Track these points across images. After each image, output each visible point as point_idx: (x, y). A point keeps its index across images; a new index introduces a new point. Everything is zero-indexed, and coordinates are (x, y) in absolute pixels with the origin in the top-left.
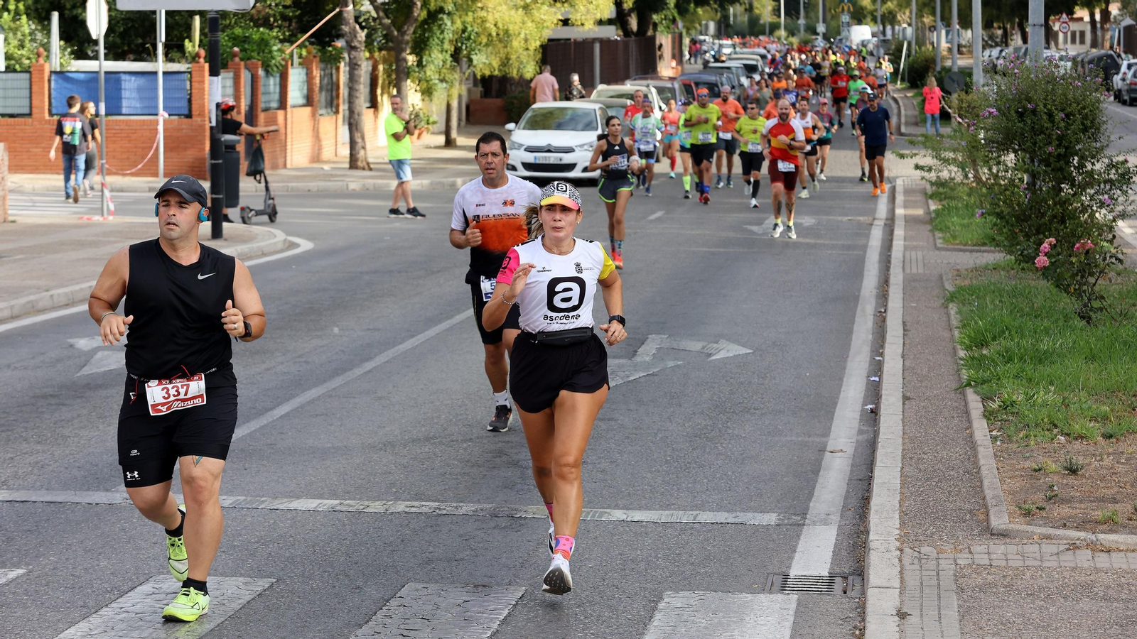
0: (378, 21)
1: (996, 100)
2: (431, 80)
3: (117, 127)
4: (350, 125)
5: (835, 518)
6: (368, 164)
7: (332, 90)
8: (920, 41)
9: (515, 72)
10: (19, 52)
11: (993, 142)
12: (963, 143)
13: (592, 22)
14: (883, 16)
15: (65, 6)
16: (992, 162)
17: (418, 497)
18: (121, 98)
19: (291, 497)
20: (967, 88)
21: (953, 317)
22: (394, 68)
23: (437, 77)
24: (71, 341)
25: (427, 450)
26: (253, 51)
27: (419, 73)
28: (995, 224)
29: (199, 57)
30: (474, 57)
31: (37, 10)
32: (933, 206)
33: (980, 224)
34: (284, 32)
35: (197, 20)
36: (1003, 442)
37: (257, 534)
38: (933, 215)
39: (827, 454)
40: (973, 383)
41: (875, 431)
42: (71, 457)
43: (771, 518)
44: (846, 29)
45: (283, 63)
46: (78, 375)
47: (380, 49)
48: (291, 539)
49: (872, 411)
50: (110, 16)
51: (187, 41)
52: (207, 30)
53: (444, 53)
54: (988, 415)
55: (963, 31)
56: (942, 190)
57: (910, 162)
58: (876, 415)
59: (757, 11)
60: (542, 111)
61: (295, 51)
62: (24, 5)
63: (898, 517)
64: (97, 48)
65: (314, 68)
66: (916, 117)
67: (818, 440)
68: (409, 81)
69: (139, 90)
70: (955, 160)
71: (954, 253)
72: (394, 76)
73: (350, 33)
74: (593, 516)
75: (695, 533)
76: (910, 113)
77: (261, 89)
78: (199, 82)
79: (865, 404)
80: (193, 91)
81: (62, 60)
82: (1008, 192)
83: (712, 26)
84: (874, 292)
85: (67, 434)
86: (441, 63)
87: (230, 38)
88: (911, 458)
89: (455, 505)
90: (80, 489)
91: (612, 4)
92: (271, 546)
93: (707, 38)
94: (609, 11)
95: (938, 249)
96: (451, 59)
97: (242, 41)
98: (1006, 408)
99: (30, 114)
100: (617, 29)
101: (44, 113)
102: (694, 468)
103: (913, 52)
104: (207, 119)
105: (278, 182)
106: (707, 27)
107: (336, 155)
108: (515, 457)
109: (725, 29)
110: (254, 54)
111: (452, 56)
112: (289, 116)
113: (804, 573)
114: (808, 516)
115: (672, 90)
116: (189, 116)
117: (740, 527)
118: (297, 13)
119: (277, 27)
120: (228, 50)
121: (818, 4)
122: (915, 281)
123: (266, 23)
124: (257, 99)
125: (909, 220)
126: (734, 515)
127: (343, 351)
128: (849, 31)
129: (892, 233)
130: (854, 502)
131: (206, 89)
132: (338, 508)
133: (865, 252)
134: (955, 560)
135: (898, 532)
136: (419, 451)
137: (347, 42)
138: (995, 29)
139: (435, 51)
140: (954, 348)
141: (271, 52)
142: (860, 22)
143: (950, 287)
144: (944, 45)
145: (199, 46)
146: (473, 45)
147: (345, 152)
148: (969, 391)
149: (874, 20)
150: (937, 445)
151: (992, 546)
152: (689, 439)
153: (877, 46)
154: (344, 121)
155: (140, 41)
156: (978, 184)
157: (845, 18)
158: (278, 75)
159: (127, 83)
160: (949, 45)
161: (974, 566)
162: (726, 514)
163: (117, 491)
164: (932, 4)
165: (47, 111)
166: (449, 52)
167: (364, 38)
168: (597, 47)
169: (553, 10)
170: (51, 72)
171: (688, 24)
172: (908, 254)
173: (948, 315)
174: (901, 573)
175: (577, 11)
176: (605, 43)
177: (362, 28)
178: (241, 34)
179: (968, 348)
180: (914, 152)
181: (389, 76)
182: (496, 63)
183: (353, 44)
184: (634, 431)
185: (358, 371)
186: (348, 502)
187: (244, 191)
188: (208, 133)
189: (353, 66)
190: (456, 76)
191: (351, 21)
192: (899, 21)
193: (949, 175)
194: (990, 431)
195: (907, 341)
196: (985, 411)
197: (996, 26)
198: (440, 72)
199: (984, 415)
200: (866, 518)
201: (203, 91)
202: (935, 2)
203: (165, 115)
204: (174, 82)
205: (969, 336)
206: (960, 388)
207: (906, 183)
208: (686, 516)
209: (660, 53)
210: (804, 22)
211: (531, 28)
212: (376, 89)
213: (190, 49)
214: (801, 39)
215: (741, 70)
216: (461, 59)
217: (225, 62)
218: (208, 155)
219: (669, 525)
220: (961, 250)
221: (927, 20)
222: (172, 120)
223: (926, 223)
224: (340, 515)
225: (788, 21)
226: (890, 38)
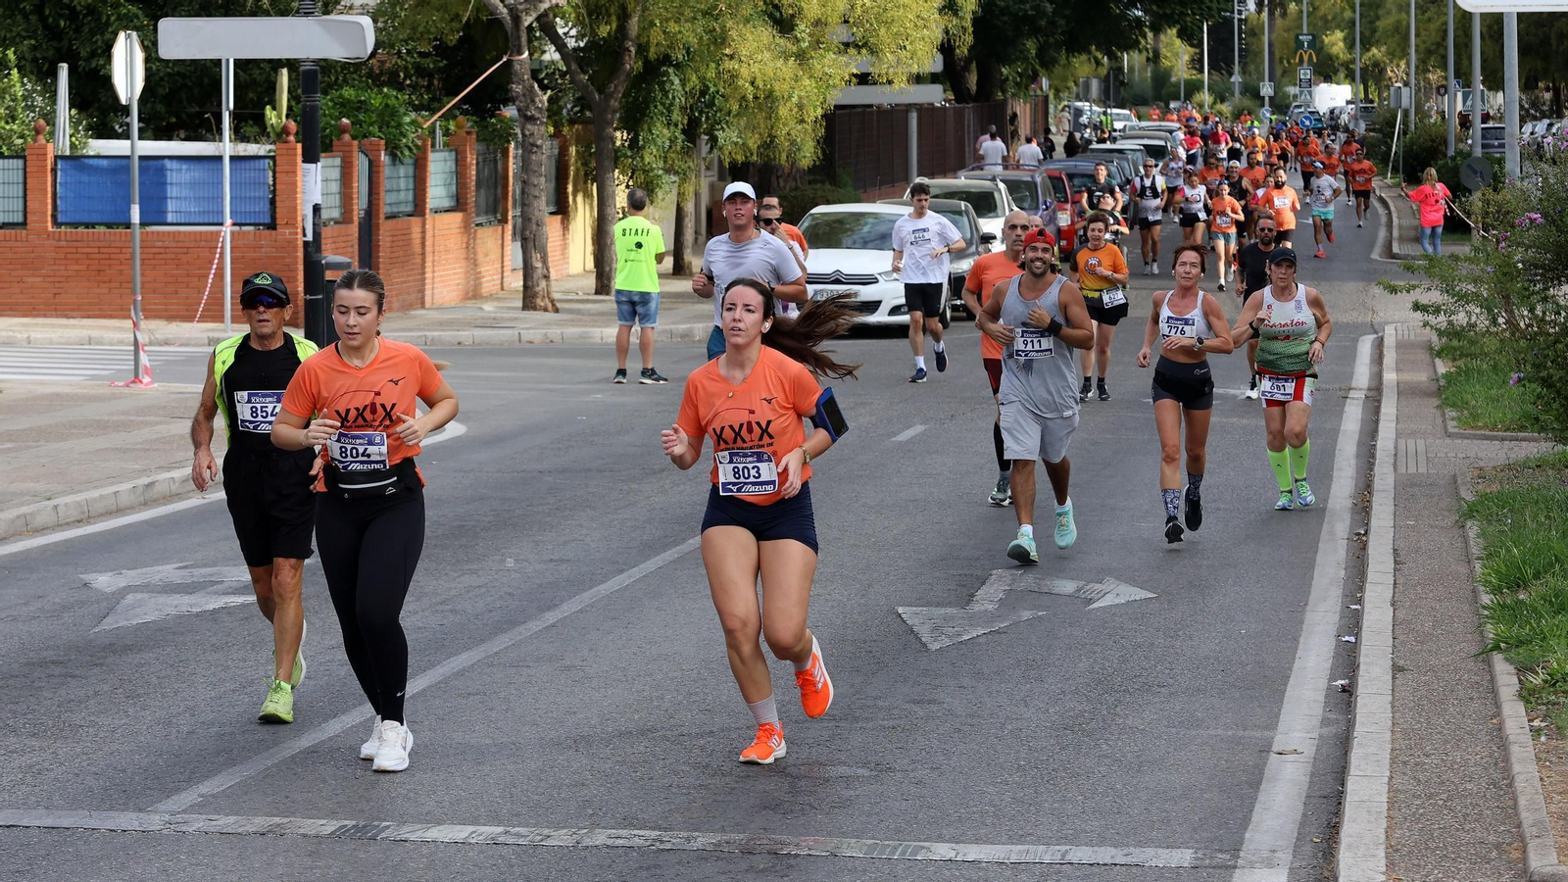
0: (567, 77)
1: (1541, 200)
2: (652, 169)
3: (160, 244)
4: (524, 241)
5: (1285, 857)
6: (552, 301)
7: (496, 188)
8: (1423, 110)
9: (784, 156)
10: (8, 127)
11: (1536, 267)
12: (1489, 269)
13: (905, 79)
14: (1364, 70)
15: (79, 53)
16: (1534, 298)
17: (628, 822)
18: (166, 198)
19: (428, 822)
20: (1496, 182)
21: (1472, 543)
22: (593, 150)
23: (661, 164)
24: (86, 577)
25: (642, 749)
26: (371, 124)
28: (1539, 396)
29: (288, 134)
30: (720, 134)
31: (35, 60)
32: (1442, 367)
33: (1514, 393)
34: (421, 95)
35: (284, 75)
36: (1549, 737)
38: (1442, 382)
39: (1273, 757)
40: (1502, 645)
41: (1349, 721)
42: (85, 758)
43: (1183, 857)
44: (1306, 90)
45: (419, 143)
46: (97, 630)
47: (572, 122)
49: (1344, 689)
50: (147, 69)
51: (268, 107)
52: (299, 91)
53: (672, 128)
54: (1527, 695)
55: (1491, 93)
56: (1456, 343)
57: (1407, 299)
58: (1351, 695)
59: (1165, 63)
60: (826, 218)
61: (438, 123)
62: (15, 53)
63: (1383, 854)
64: (128, 120)
65: (468, 152)
66: (1411, 230)
67: (1258, 734)
68: (617, 171)
69: (193, 185)
70: (1477, 295)
71: (1474, 441)
72: (593, 164)
73: (524, 95)
74: (904, 853)
75: (1064, 881)
76: (1406, 222)
77: (385, 184)
78: (288, 172)
79: (1332, 678)
80: (278, 187)
81: (73, 139)
82: (1560, 346)
83: (1095, 85)
84: (1349, 503)
85: (78, 722)
86: (668, 143)
87: (336, 104)
88: (1405, 763)
89: (685, 834)
90: (98, 808)
91: (935, 50)
93: (1088, 104)
94: (934, 63)
95: (1450, 435)
96: (683, 137)
97: (354, 108)
98: (1555, 684)
99: (24, 224)
100: (945, 91)
101: (46, 222)
102: (1062, 779)
103: (1412, 126)
104: (300, 231)
105: (411, 330)
106: (1087, 86)
107: (502, 289)
109: (1117, 91)
110: (375, 129)
111: (684, 131)
112: (428, 226)
114: (1242, 854)
115: (1031, 186)
116: (272, 226)
117: (1134, 870)
118: (441, 65)
119: (409, 86)
120: (333, 122)
121: (1262, 52)
122: (1416, 485)
123: (393, 80)
124: (378, 199)
125: (1405, 391)
126: (1125, 852)
127: (510, 594)
128: (1310, 93)
129: (1377, 411)
130: (1315, 831)
131: (299, 184)
132: (501, 839)
133: (1336, 441)
135: (1384, 877)
137: (519, 110)
138: (1541, 91)
139: (658, 125)
140: (1474, 591)
141: (399, 125)
142: (1328, 79)
143: (1468, 496)
145: (287, 116)
146: (718, 115)
147: (517, 282)
148: (1498, 660)
149: (1350, 77)
150: (1446, 742)
152: (1054, 733)
153: (1355, 118)
154: (514, 234)
155: (193, 108)
156: (1513, 334)
157: (1305, 73)
158: (411, 161)
159: (174, 174)
162: (1113, 851)
163: (156, 811)
164: (1441, 51)
165: (49, 218)
166: (680, 126)
167: (546, 104)
168: (914, 117)
169: (844, 59)
170: (56, 157)
171: (1057, 83)
172: (1402, 443)
173: (1465, 539)
175: (881, 61)
176: (926, 111)
177: (544, 88)
178: (353, 98)
179: (1496, 590)
180: (1412, 283)
181: (585, 164)
182: (753, 143)
183: (529, 114)
184: (969, 720)
185: (534, 626)
186: (517, 829)
188: (300, 254)
189: (528, 147)
190: (691, 164)
191: (526, 77)
192: (1390, 79)
193: (1467, 319)
194: (1530, 721)
195: (1401, 581)
196: (1521, 689)
197: (1541, 85)
198: (666, 157)
199: (1520, 695)
200: (1333, 857)
201: (293, 186)
202: (1446, 48)
203: (234, 224)
204: (248, 171)
205: (1497, 572)
206: (1482, 653)
207: (1400, 332)
208: (1050, 853)
209: (1013, 128)
210: (1240, 80)
211: (808, 88)
212: (567, 183)
213: (274, 120)
214: (1234, 107)
215: (1139, 154)
216: (699, 137)
217: (328, 142)
218: (301, 288)
219: (1022, 867)
220: (1487, 438)
221: (1433, 77)
222: (244, 232)
223: (1428, 395)
224: (505, 851)
225: (1215, 78)
226: (1376, 105)
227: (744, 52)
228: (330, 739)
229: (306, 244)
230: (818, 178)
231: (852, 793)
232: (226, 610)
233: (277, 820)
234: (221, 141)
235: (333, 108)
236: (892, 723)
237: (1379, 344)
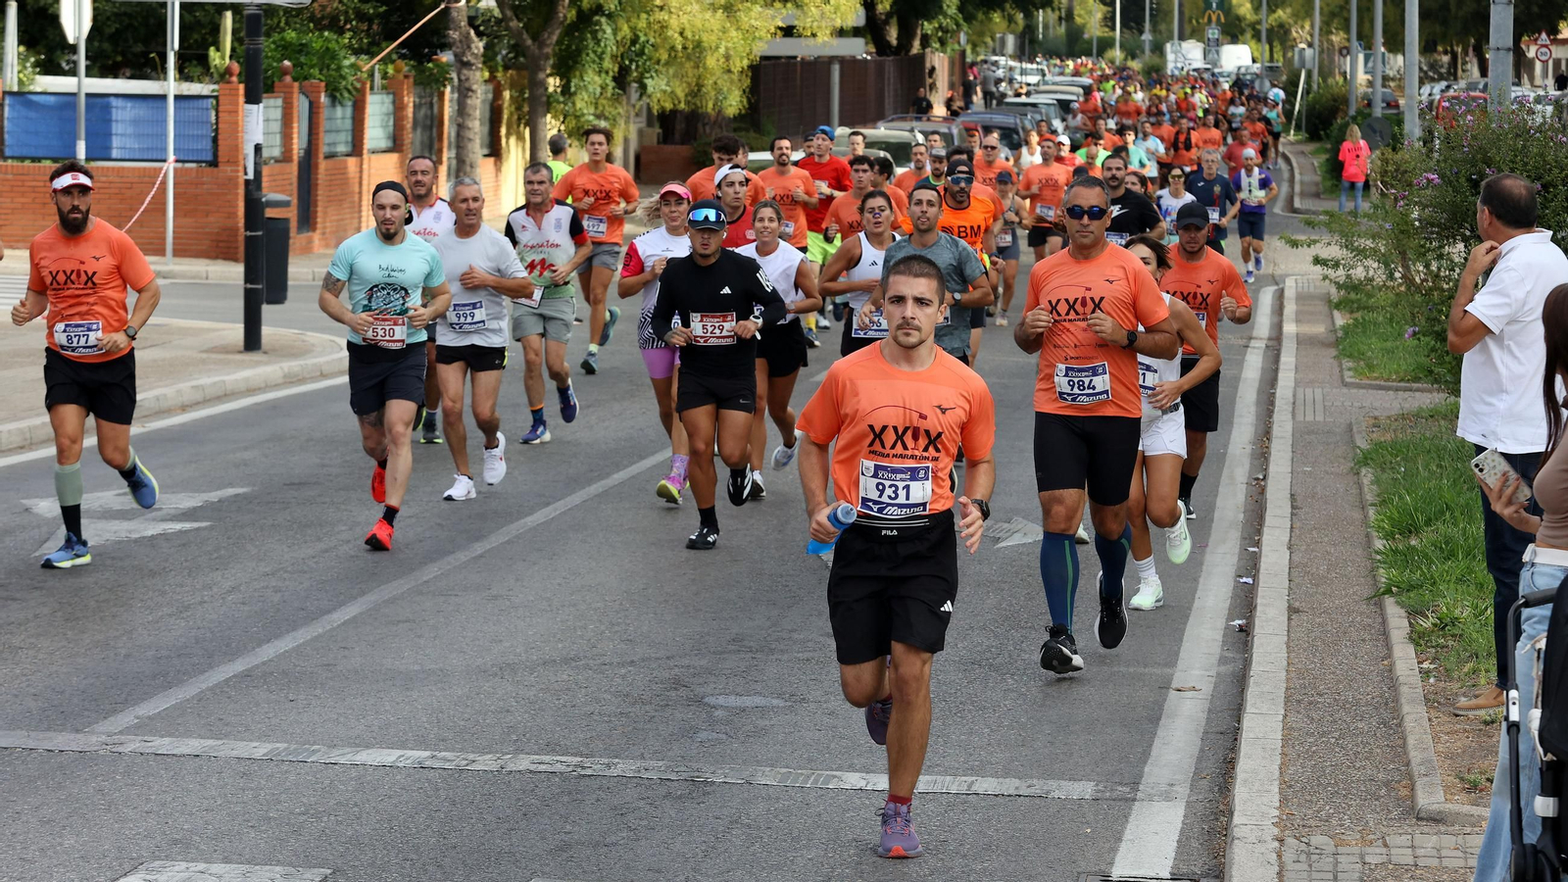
0: (503, 24)
1: (1438, 161)
2: (583, 115)
3: (104, 179)
5: (1183, 790)
7: (431, 128)
8: (1325, 72)
9: (710, 105)
11: (1432, 226)
12: (1387, 226)
13: (828, 32)
14: (1270, 31)
16: (1430, 255)
17: (551, 748)
18: (111, 135)
19: (358, 745)
20: (1395, 142)
21: (1366, 489)
22: (526, 95)
23: (592, 110)
24: (26, 502)
25: (565, 677)
26: (312, 67)
27: (566, 104)
28: (1433, 350)
29: (231, 75)
30: (649, 82)
32: (1340, 320)
33: (1410, 348)
34: (361, 39)
35: (228, 18)
36: (1438, 679)
37: (305, 800)
38: (1340, 334)
39: (1173, 694)
40: (1394, 589)
41: (1246, 660)
42: (24, 679)
43: (1084, 789)
44: (1213, 49)
45: (358, 85)
46: (37, 554)
47: (506, 68)
48: (356, 809)
49: (1241, 629)
50: (95, 9)
51: (212, 49)
52: (242, 34)
53: (603, 75)
54: (1417, 638)
55: (1391, 56)
56: (1353, 296)
57: (1308, 253)
58: (1248, 635)
59: (1078, 20)
61: (377, 67)
63: (1277, 790)
64: (75, 58)
65: (405, 92)
66: (1317, 184)
68: (549, 116)
69: (135, 122)
70: (1375, 251)
71: (1371, 391)
72: (526, 109)
73: (461, 41)
74: (816, 781)
75: (970, 810)
76: (1307, 178)
77: (324, 125)
78: (230, 112)
79: (1231, 618)
80: (220, 126)
81: (21, 75)
83: (1011, 40)
84: (1249, 448)
85: (17, 644)
86: (599, 90)
87: (278, 47)
88: (1299, 702)
90: (36, 728)
91: (858, 5)
92: (325, 819)
93: (1003, 58)
94: (855, 16)
95: (1346, 385)
96: (613, 84)
97: (295, 51)
98: (1443, 628)
100: (867, 44)
102: (970, 711)
103: (1315, 87)
104: (241, 168)
106: (1003, 42)
108: (699, 690)
109: (1029, 47)
110: (315, 71)
111: (615, 79)
112: (365, 166)
113: (1134, 874)
114: (1141, 787)
117: (1037, 801)
118: (381, 10)
119: (349, 30)
120: (275, 64)
121: (1172, 11)
122: (1310, 432)
123: (334, 24)
124: (318, 139)
125: (1302, 341)
126: (1029, 783)
128: (1218, 52)
129: (1277, 359)
130: (1212, 766)
131: (240, 123)
132: (428, 763)
133: (1236, 388)
134: (1362, 856)
135: (1277, 813)
136: (553, 680)
137: (456, 55)
138: (1439, 54)
139: (590, 72)
140: (1368, 536)
141: (339, 68)
142: (1234, 40)
143: (1362, 443)
144: (1362, 77)
145: (231, 57)
146: (648, 63)
148: (1389, 602)
149: (1257, 36)
150: (1339, 682)
151: (1418, 836)
152: (963, 667)
153: (1260, 76)
155: (139, 48)
156: (1409, 289)
157: (1213, 33)
158: (350, 103)
159: (120, 111)
160: (1369, 77)
161: (1391, 867)
162: (1016, 783)
163: (92, 733)
164: (1345, 14)
166: (611, 74)
167: (482, 50)
168: (836, 69)
169: (770, 12)
170: (5, 93)
171: (974, 38)
172: (1300, 391)
173: (1360, 487)
174: (1280, 874)
175: (805, 14)
176: (849, 64)
177: (479, 34)
178: (294, 41)
179: (1389, 536)
180: (1312, 238)
181: (519, 108)
182: (680, 93)
183: (465, 59)
185: (462, 556)
186: (443, 754)
187: (294, 280)
188: (241, 191)
189: (464, 91)
190: (621, 110)
191: (463, 24)
192: (1295, 39)
193: (1364, 274)
194: (1419, 663)
195: (1297, 525)
196: (1412, 632)
197: (1440, 49)
198: (596, 104)
199: (1410, 638)
200: (1229, 791)
201: (235, 128)
202: (1349, 11)
203: (177, 161)
204: (191, 111)
205: (1390, 518)
206: (1374, 596)
207: (1300, 285)
208: (957, 783)
209: (931, 81)
210: (1151, 38)
211: (735, 40)
212: (499, 127)
213: (217, 62)
214: (1145, 64)
215: (1052, 108)
216: (629, 84)
217: (269, 82)
218: (241, 223)
219: (930, 796)
220: (1381, 388)
221: (1337, 38)
222: (187, 169)
223: (1328, 345)
224: (432, 773)
225: (1126, 36)
226: (1280, 64)
227: (674, 4)
228: (264, 663)
229: (247, 182)
230: (743, 125)
231: (767, 723)
232: (164, 536)
233: (210, 742)
234: (165, 79)
235: (275, 50)
236: (806, 655)
237: (1280, 296)
